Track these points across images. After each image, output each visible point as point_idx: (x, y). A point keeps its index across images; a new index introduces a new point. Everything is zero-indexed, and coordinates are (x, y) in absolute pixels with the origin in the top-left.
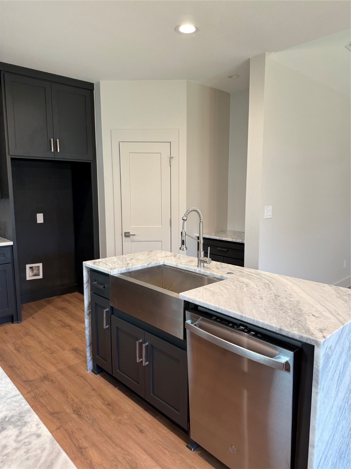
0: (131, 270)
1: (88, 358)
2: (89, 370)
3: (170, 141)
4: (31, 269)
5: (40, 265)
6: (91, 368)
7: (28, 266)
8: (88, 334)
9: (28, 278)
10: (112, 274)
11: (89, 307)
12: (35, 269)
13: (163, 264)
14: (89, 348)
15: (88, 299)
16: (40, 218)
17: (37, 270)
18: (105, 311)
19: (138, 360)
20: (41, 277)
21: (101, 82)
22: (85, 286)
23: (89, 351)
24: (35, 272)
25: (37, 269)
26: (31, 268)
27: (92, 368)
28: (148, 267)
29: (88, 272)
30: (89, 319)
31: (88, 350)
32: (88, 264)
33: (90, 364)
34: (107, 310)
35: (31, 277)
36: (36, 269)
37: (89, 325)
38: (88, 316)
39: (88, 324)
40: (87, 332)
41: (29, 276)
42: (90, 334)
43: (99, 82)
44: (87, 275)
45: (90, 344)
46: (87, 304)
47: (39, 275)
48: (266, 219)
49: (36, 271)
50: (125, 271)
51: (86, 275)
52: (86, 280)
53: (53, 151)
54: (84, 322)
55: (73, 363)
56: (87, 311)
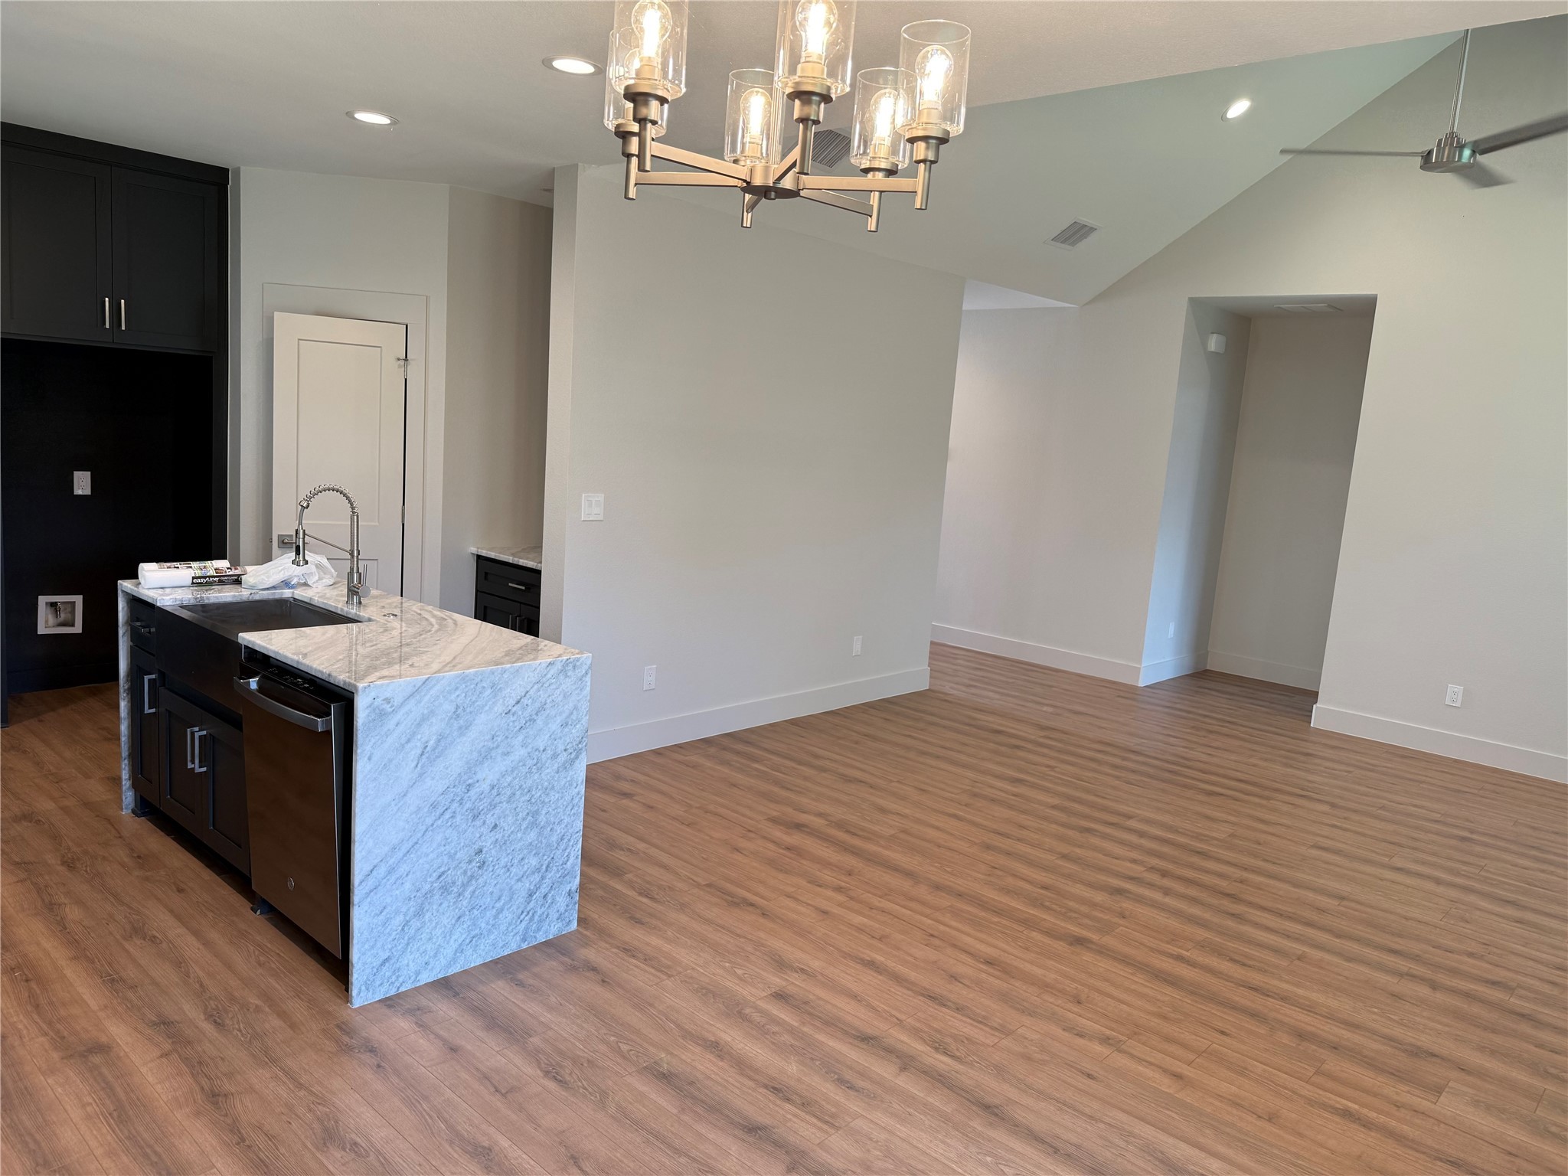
0: (206, 601)
1: (124, 783)
2: (126, 808)
3: (406, 322)
4: (53, 608)
5: (78, 599)
6: (130, 804)
7: (43, 600)
8: (126, 733)
9: (42, 630)
10: (158, 604)
11: (128, 676)
12: (65, 609)
13: (290, 596)
14: (126, 762)
15: (127, 659)
16: (82, 483)
17: (70, 613)
18: (146, 678)
19: (190, 766)
20: (78, 629)
21: (242, 169)
22: (121, 632)
23: (127, 768)
24: (63, 616)
25: (69, 610)
26: (53, 605)
27: (132, 806)
28: (251, 598)
29: (128, 603)
30: (128, 702)
31: (123, 766)
32: (125, 585)
33: (128, 797)
34: (153, 676)
35: (53, 629)
36: (67, 611)
37: (128, 714)
38: (125, 695)
39: (126, 711)
40: (124, 728)
41: (46, 624)
42: (129, 732)
43: (239, 168)
44: (125, 609)
45: (129, 755)
46: (125, 669)
47: (73, 625)
48: (584, 521)
49: (66, 613)
50: (192, 602)
51: (123, 608)
52: (123, 619)
53: (107, 326)
54: (118, 707)
55: (98, 799)
56: (124, 684)
